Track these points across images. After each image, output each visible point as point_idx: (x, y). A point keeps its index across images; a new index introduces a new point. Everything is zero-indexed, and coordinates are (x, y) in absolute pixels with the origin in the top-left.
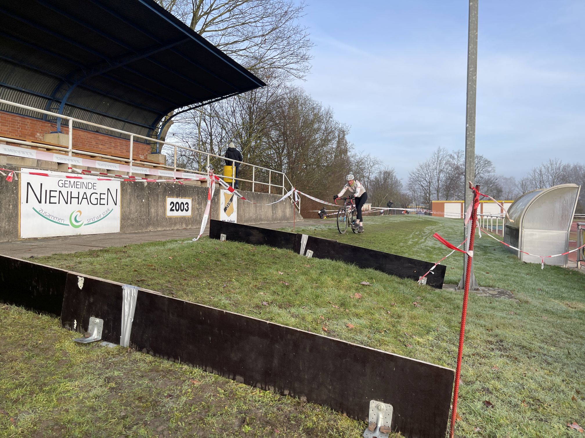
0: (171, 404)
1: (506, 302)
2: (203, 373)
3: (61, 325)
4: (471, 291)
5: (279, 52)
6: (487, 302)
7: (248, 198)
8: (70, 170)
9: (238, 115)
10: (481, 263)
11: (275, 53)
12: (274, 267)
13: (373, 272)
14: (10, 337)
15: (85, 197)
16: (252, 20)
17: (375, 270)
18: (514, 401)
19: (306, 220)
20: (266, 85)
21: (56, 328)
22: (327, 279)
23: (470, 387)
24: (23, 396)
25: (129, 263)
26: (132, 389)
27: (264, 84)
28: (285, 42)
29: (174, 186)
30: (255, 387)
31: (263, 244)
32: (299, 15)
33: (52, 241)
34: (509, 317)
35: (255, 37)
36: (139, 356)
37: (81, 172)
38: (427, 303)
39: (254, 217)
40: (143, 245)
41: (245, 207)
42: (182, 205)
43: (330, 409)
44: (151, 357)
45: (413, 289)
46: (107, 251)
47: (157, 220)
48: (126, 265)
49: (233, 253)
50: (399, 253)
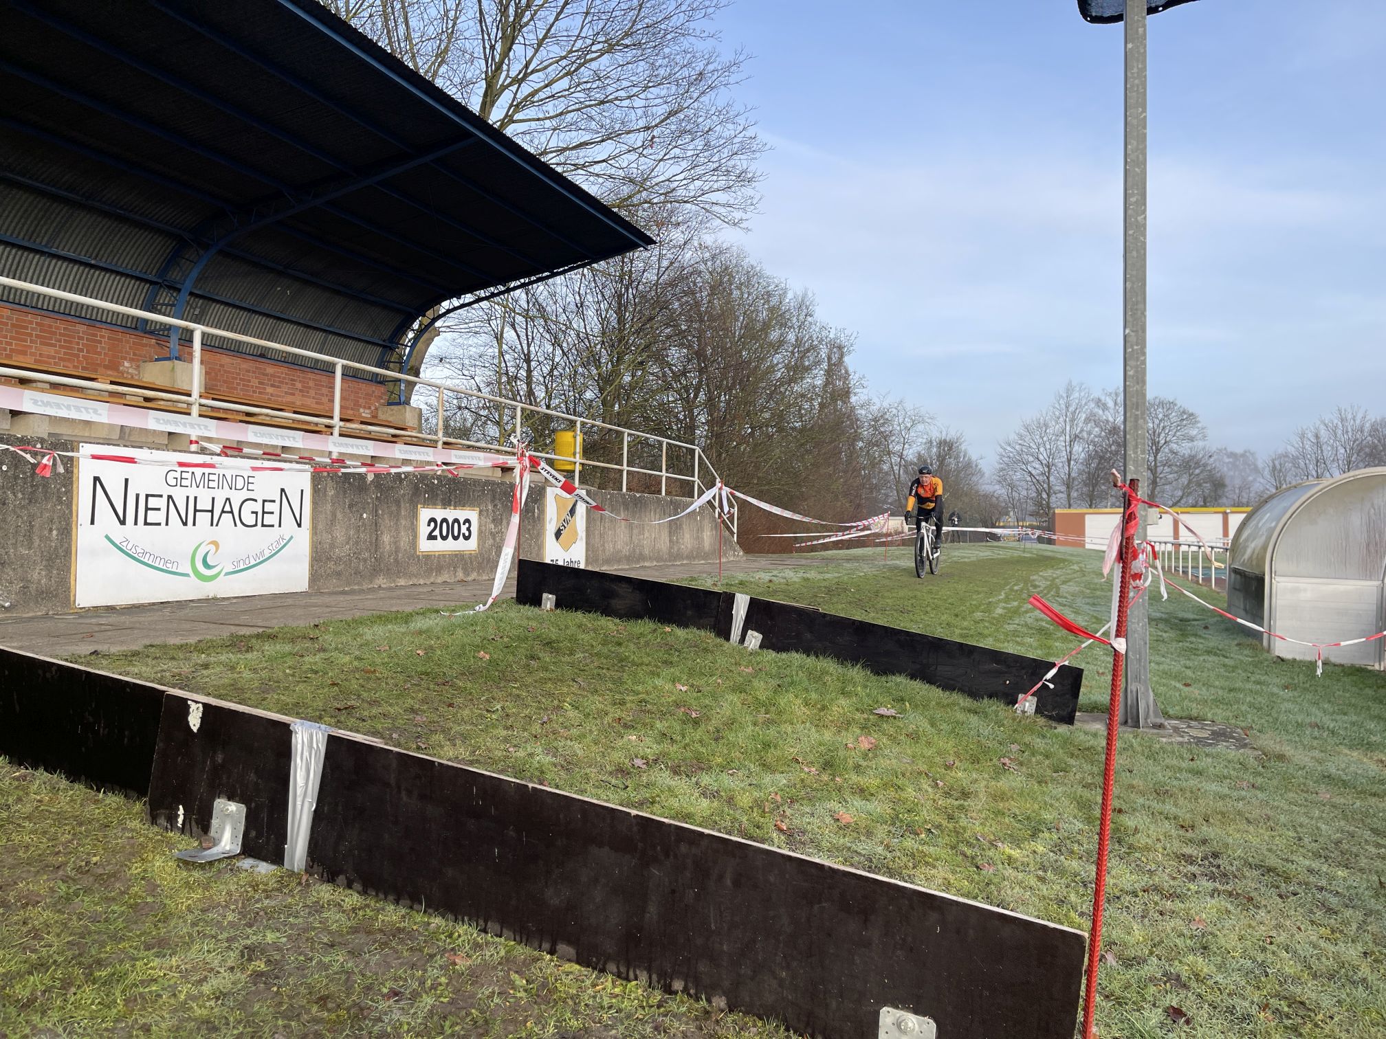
0: (396, 1015)
1: (1230, 757)
2: (478, 936)
3: (149, 817)
4: (1145, 730)
5: (684, 164)
6: (1182, 758)
7: (612, 505)
8: (194, 447)
9: (590, 313)
10: (1172, 660)
11: (676, 169)
12: (666, 672)
13: (906, 685)
14: (27, 847)
15: (227, 508)
16: (622, 94)
17: (911, 679)
18: (1242, 1006)
19: (750, 557)
20: (655, 243)
21: (135, 824)
22: (792, 702)
23: (1133, 971)
24: (45, 991)
25: (320, 666)
26: (305, 976)
27: (650, 241)
28: (700, 143)
29: (436, 482)
30: (603, 970)
31: (642, 618)
32: (732, 80)
33: (148, 614)
34: (1235, 794)
35: (628, 132)
36: (327, 895)
37: (218, 450)
38: (1034, 759)
39: (626, 551)
40: (358, 622)
41: (604, 527)
42: (456, 525)
43: (782, 1028)
44: (356, 896)
45: (1003, 725)
46: (272, 637)
47: (396, 560)
48: (312, 670)
49: (570, 641)
50: (972, 636)
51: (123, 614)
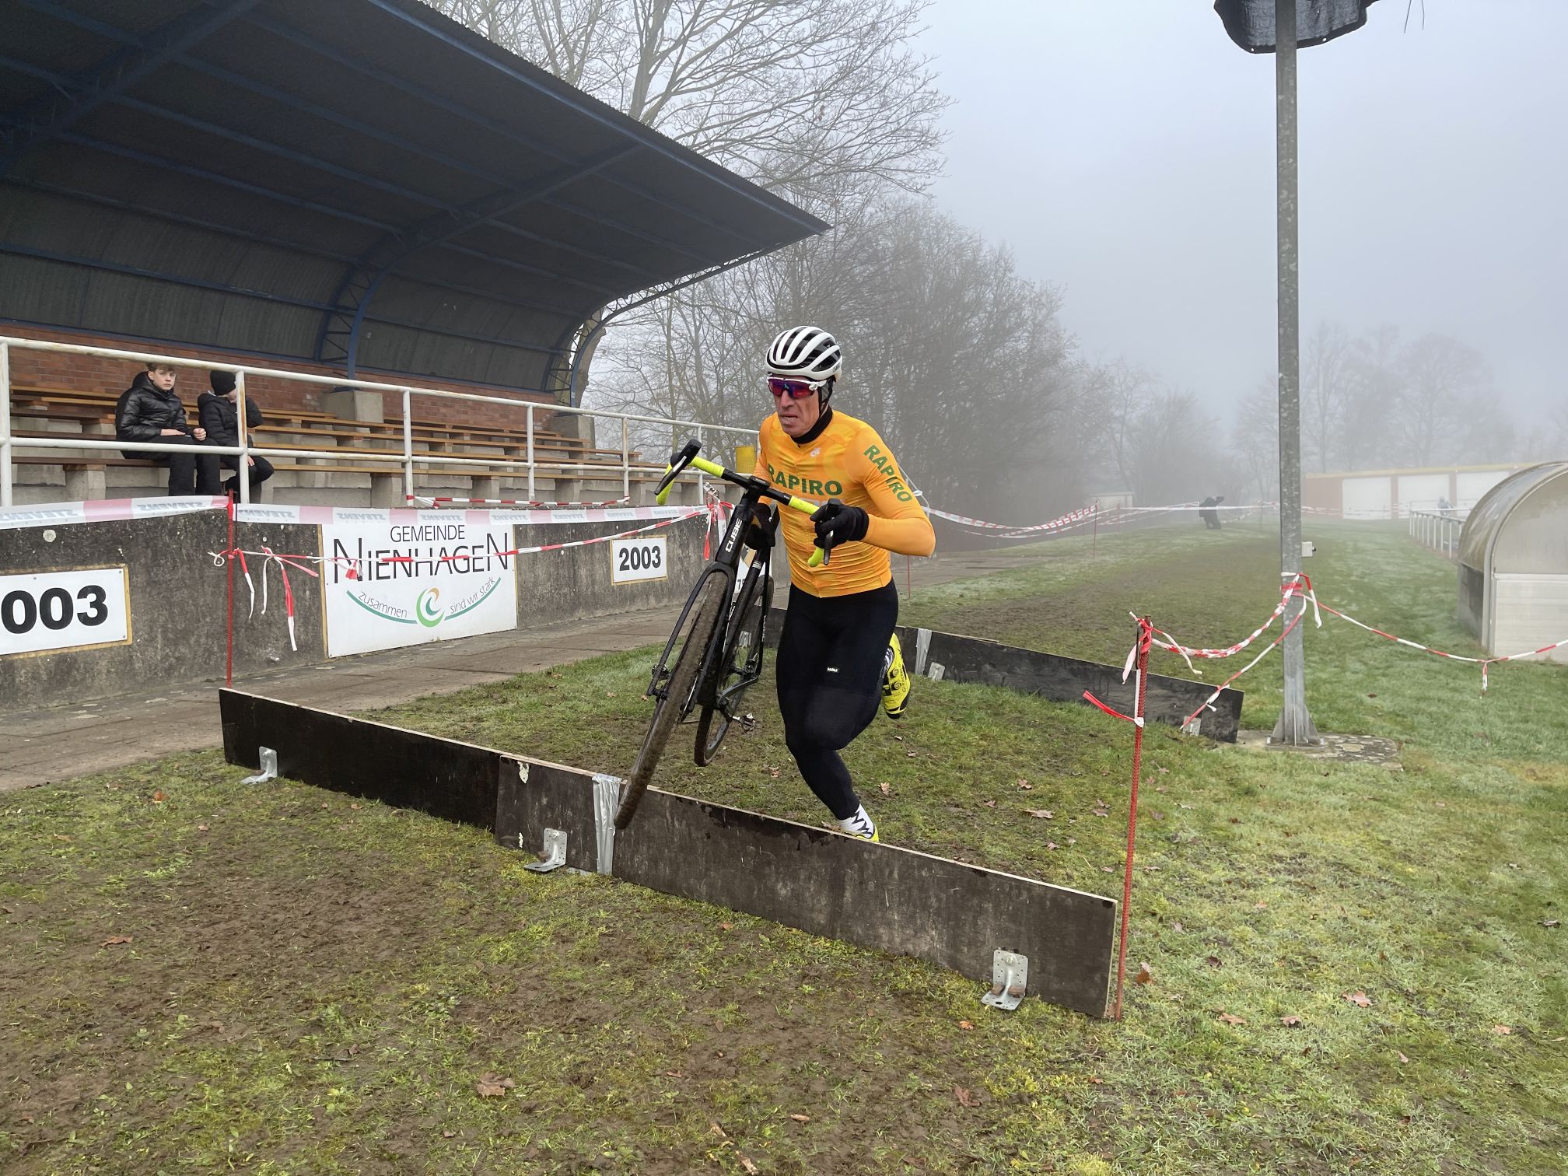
1: (1368, 770)
2: (735, 914)
3: (496, 840)
8: (410, 503)
15: (443, 557)
20: (828, 227)
27: (822, 226)
28: (875, 101)
30: (817, 934)
32: (908, 32)
33: (393, 662)
35: (794, 100)
36: (630, 890)
37: (431, 503)
40: (583, 668)
42: (646, 553)
44: (649, 890)
46: (517, 688)
47: (593, 593)
51: (368, 662)
